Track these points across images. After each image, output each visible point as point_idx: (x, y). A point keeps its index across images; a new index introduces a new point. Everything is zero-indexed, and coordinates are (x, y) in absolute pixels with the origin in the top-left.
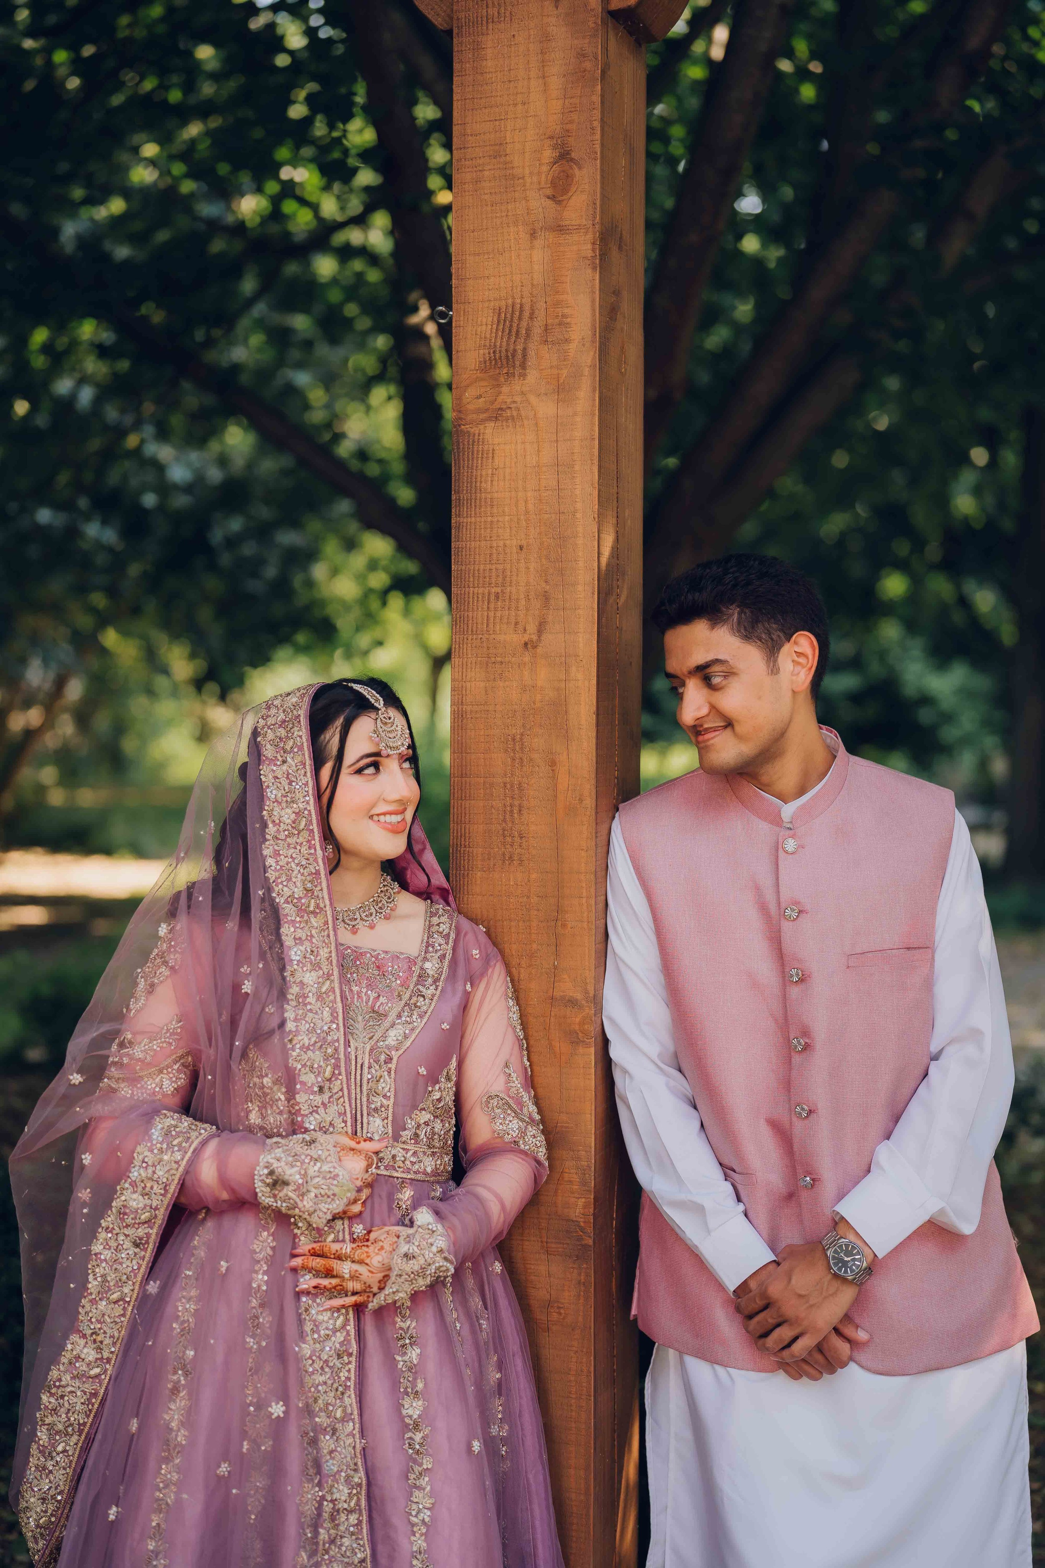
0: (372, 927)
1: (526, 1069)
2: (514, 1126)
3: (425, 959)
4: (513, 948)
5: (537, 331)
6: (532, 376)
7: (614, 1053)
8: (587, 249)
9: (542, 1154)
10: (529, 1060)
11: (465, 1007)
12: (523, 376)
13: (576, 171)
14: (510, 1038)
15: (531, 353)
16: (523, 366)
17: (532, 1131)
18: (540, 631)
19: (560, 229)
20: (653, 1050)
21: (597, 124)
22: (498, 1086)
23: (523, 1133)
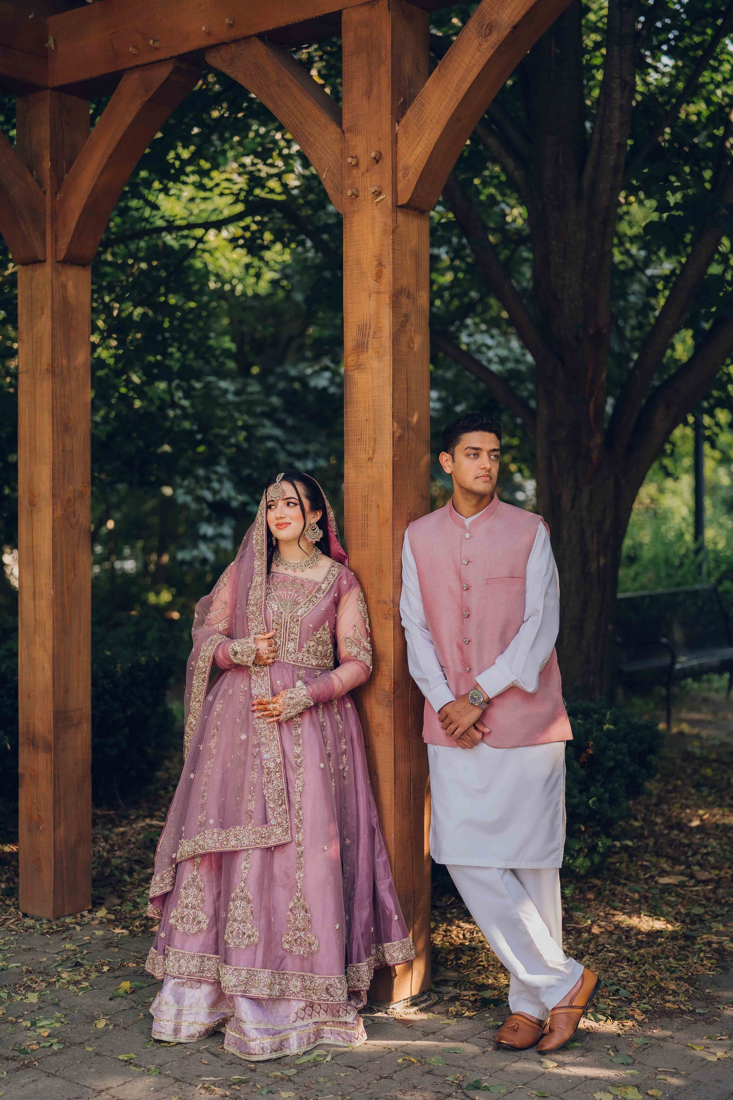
0: (303, 571)
1: (367, 630)
2: (355, 650)
3: (323, 583)
4: (365, 581)
5: (371, 333)
6: (370, 351)
7: (404, 623)
8: (387, 300)
9: (369, 662)
10: (370, 625)
11: (336, 603)
12: (367, 351)
13: (384, 270)
14: (358, 616)
15: (370, 342)
16: (367, 348)
17: (362, 652)
18: (373, 453)
19: (378, 293)
20: (417, 621)
21: (391, 251)
22: (350, 634)
23: (359, 653)
